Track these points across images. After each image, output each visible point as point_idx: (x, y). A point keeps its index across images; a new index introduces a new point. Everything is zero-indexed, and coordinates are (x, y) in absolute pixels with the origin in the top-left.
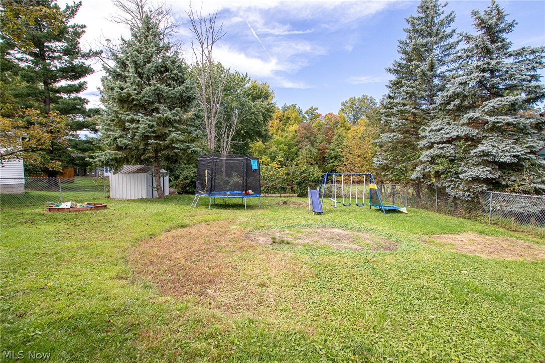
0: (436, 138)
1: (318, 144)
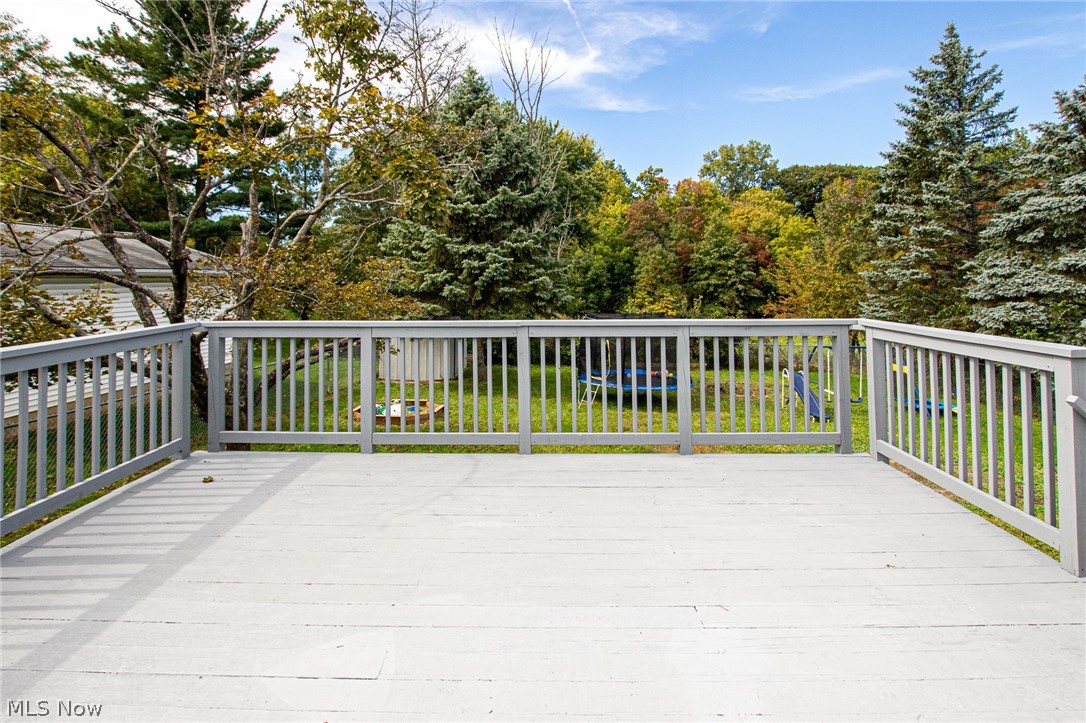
0: (1005, 290)
1: (673, 242)
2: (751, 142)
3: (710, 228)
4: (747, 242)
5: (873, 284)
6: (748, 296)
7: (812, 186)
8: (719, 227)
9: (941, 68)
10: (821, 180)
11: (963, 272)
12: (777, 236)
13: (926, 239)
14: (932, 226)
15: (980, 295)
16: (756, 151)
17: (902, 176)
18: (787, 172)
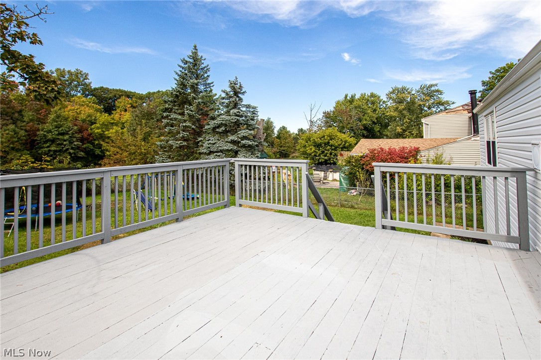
1: (24, 124)
2: (77, 70)
3: (52, 116)
4: (77, 126)
5: (162, 147)
6: (76, 156)
7: (110, 98)
8: (58, 117)
9: (191, 61)
10: (115, 96)
11: (198, 142)
12: (95, 123)
13: (185, 129)
14: (188, 124)
15: (205, 151)
16: (79, 75)
17: (175, 102)
18: (97, 89)
